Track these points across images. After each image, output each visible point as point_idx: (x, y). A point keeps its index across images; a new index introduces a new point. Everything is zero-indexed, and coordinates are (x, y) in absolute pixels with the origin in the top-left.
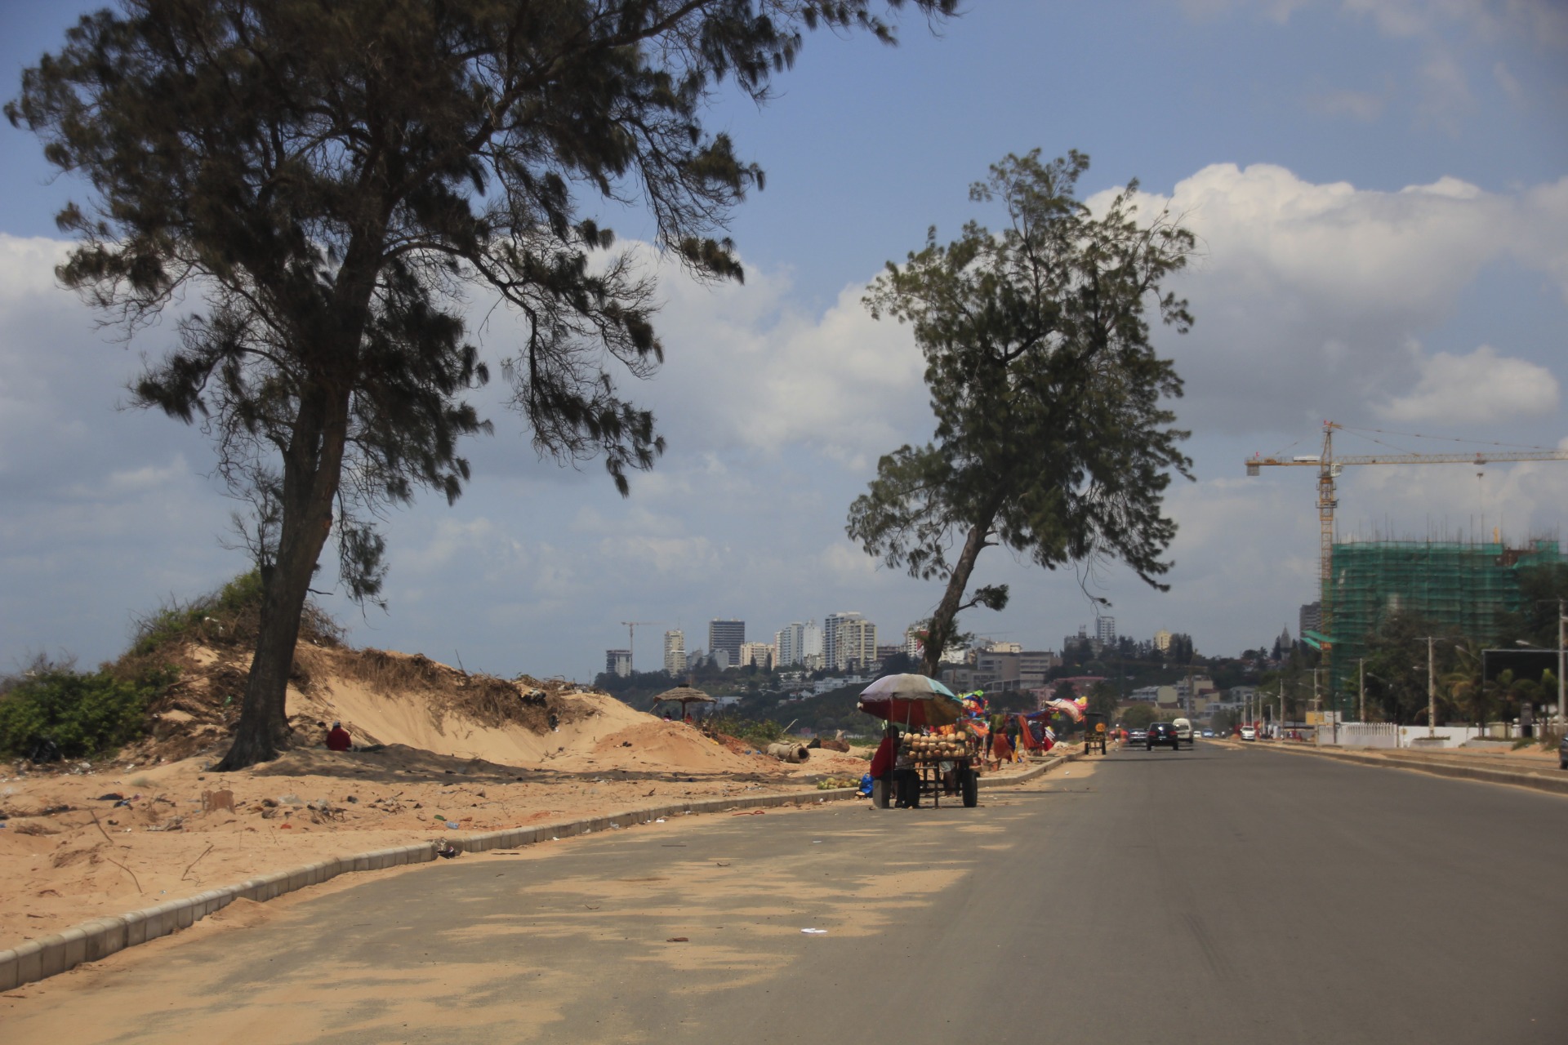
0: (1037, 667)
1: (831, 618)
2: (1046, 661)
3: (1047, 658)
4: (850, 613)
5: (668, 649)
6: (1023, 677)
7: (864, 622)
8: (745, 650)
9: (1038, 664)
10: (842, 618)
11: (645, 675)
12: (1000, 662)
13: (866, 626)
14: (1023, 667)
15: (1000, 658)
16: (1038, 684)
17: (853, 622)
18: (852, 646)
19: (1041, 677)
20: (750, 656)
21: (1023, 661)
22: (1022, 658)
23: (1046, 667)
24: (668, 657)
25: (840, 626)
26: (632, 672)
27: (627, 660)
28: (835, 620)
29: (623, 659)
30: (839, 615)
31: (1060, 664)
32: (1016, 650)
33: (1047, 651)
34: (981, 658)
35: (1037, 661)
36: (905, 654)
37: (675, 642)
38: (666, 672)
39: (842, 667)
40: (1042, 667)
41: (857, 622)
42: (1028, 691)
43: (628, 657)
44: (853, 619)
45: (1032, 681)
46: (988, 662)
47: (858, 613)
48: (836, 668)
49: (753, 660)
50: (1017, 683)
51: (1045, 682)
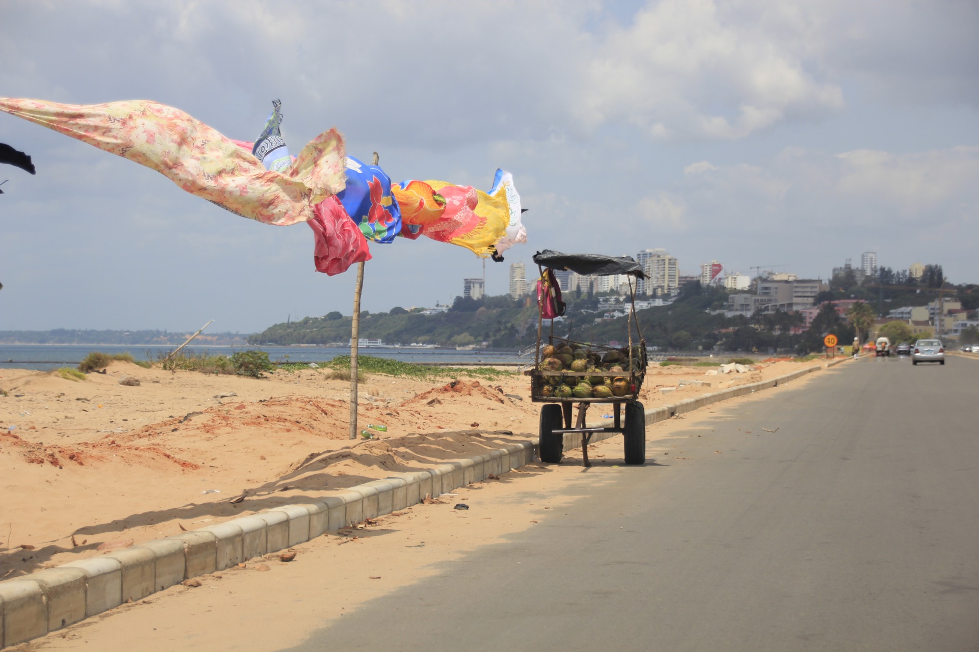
0: (807, 292)
1: (641, 253)
2: (816, 287)
3: (817, 285)
4: (657, 249)
5: (512, 277)
6: (795, 300)
7: (667, 257)
8: (573, 279)
9: (809, 289)
10: (651, 254)
11: (493, 298)
12: (776, 288)
13: (670, 260)
14: (796, 292)
15: (776, 285)
16: (808, 306)
17: (659, 256)
18: (658, 275)
19: (811, 300)
20: (576, 284)
21: (796, 287)
22: (795, 284)
23: (816, 292)
24: (512, 284)
25: (649, 260)
26: (484, 296)
27: (481, 287)
28: (645, 255)
29: (477, 286)
30: (648, 251)
31: (827, 289)
32: (791, 279)
33: (816, 278)
34: (761, 285)
35: (807, 287)
36: (698, 282)
37: (518, 272)
38: (510, 295)
39: (649, 292)
40: (812, 292)
41: (662, 257)
42: (797, 312)
43: (481, 284)
44: (659, 254)
45: (803, 304)
46: (766, 288)
47: (663, 249)
48: (644, 294)
49: (578, 287)
50: (790, 305)
51: (814, 304)
